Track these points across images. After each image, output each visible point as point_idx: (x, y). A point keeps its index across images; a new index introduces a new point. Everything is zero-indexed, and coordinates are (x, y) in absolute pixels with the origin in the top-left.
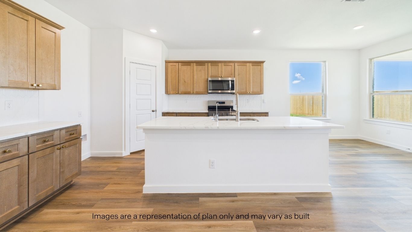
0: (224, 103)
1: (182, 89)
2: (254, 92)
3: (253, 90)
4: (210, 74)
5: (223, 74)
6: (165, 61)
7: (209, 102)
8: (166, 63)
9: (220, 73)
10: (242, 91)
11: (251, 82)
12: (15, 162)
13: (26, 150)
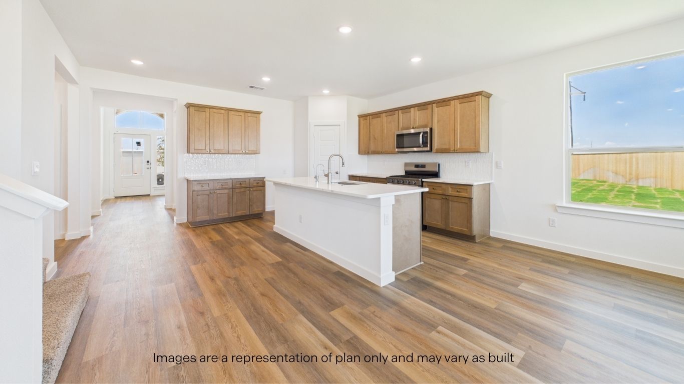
0: (424, 166)
1: (372, 148)
2: (462, 149)
3: (461, 145)
4: (401, 126)
5: (415, 123)
6: (358, 116)
7: (406, 164)
8: (359, 117)
9: (412, 123)
10: (444, 147)
11: (458, 132)
12: (226, 191)
13: (231, 186)
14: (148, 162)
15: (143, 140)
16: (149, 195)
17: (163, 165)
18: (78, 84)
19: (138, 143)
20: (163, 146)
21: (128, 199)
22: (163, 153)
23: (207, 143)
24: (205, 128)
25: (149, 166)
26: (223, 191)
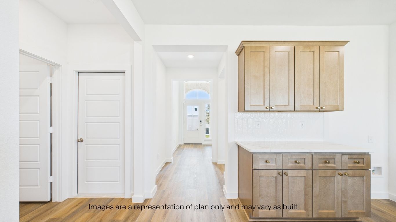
12: (303, 173)
13: (310, 165)
14: (201, 121)
15: (198, 106)
16: (202, 144)
17: (208, 123)
18: (141, 41)
19: (196, 109)
20: (208, 112)
21: (191, 145)
22: (209, 116)
23: (266, 97)
24: (264, 75)
25: (201, 124)
26: (296, 173)
